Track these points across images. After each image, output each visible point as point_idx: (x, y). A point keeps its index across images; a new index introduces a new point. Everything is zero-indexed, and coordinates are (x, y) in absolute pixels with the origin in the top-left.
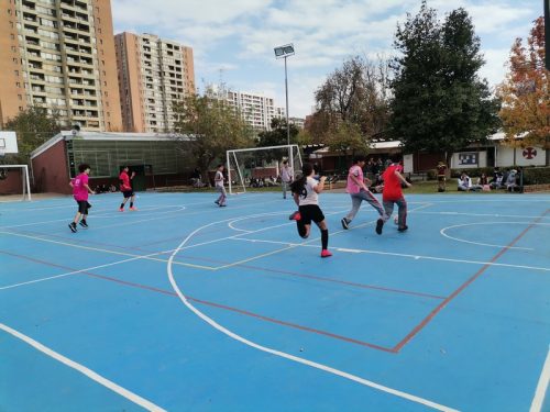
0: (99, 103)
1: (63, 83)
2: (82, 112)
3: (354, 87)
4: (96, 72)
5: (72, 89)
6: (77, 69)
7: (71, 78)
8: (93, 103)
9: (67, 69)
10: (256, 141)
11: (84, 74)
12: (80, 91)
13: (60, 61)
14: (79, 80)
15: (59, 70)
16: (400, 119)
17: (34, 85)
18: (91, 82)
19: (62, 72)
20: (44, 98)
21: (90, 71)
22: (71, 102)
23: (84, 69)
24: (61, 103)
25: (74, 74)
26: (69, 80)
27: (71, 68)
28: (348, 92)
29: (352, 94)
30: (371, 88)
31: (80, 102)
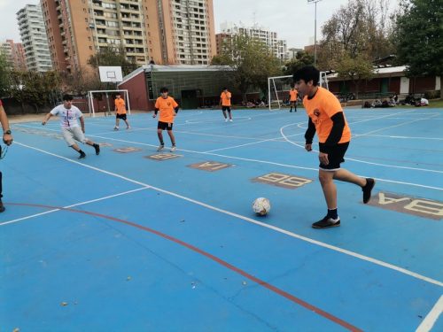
0: (144, 42)
1: (118, 27)
2: (132, 49)
3: (357, 21)
4: (141, 17)
5: (125, 31)
6: (128, 15)
7: (124, 22)
8: (140, 41)
9: (121, 15)
10: (284, 69)
11: (132, 19)
12: (130, 32)
13: (115, 9)
14: (129, 24)
15: (115, 16)
16: (407, 48)
17: (98, 29)
18: (138, 25)
19: (117, 18)
20: (105, 39)
21: (137, 16)
22: (125, 42)
23: (133, 15)
24: (117, 42)
25: (125, 19)
26: (122, 24)
27: (123, 14)
28: (351, 26)
29: (354, 26)
30: (371, 21)
31: (130, 41)
